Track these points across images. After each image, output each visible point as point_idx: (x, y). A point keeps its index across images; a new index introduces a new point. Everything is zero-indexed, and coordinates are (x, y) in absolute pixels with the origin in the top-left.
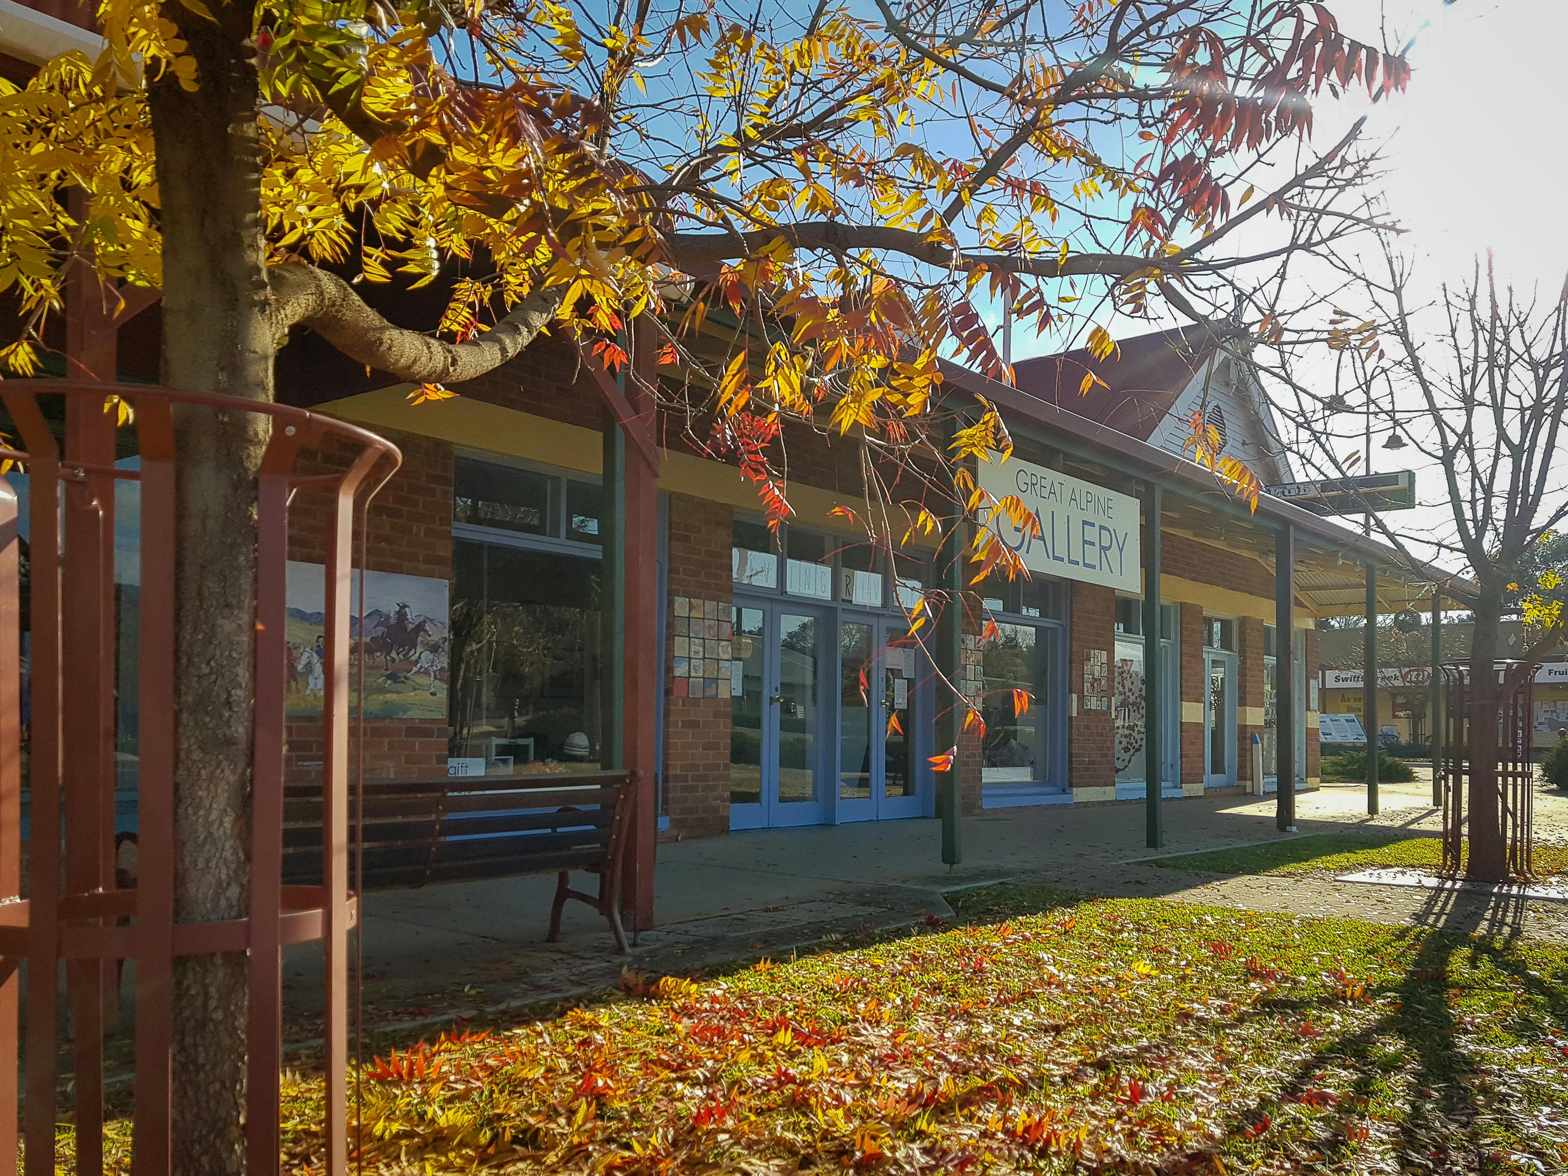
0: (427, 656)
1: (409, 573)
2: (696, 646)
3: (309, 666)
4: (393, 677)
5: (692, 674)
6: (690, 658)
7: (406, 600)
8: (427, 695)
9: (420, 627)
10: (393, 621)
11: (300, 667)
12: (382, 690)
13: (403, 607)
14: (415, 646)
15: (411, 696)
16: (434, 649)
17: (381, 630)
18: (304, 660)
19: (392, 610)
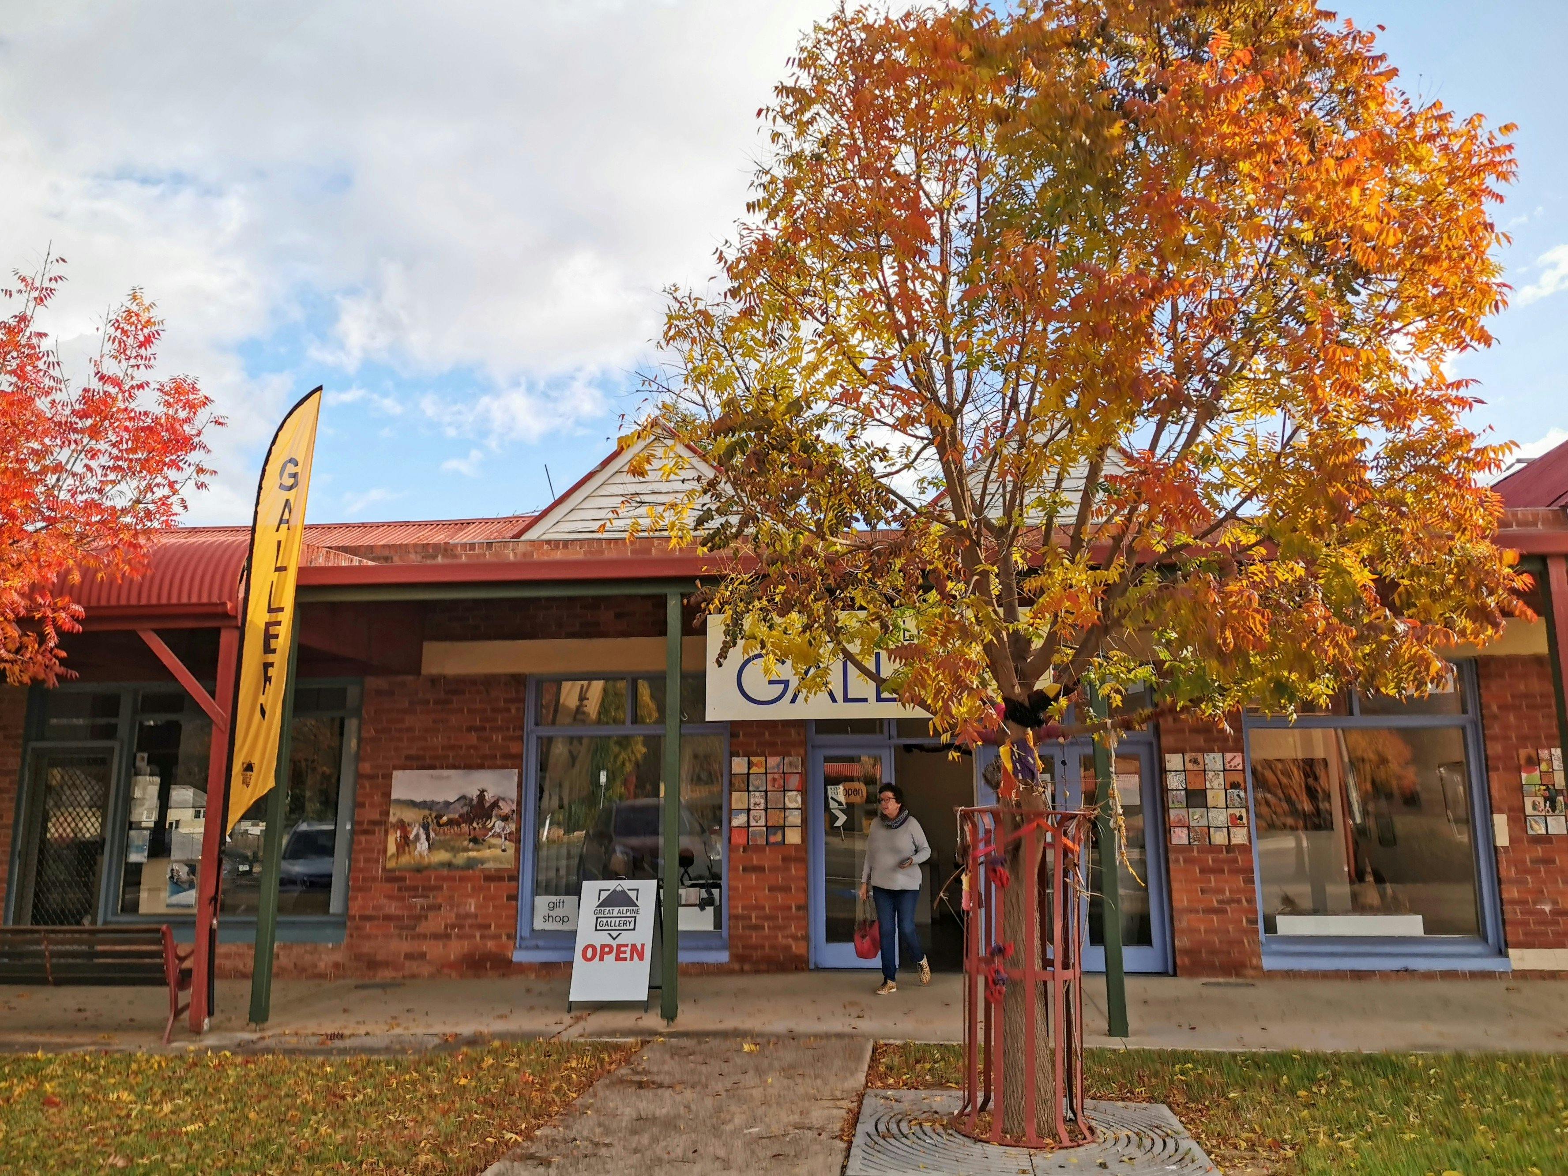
0: (499, 825)
1: (490, 767)
2: (758, 798)
3: (417, 837)
4: (475, 840)
5: (752, 823)
6: (749, 810)
7: (485, 786)
8: (498, 852)
9: (495, 804)
10: (475, 802)
11: (411, 837)
12: (466, 850)
13: (482, 792)
14: (490, 818)
15: (487, 853)
16: (505, 818)
17: (466, 809)
18: (414, 833)
19: (474, 793)
